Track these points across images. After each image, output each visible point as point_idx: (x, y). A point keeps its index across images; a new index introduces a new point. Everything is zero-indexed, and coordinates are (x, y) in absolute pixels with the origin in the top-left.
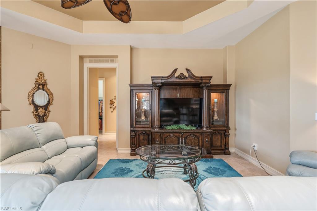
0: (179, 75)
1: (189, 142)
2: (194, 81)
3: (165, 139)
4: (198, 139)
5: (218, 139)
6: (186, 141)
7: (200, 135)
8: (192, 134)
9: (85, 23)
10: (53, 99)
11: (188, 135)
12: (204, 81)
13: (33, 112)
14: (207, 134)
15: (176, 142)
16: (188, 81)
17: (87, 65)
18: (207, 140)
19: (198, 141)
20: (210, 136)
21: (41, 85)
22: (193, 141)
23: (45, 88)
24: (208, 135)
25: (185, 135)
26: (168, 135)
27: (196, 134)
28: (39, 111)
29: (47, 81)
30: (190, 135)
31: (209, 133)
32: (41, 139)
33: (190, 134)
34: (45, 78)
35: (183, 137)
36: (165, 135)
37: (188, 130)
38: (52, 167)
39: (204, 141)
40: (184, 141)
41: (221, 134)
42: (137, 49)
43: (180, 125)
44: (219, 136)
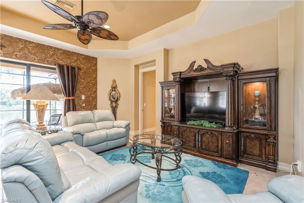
0: (197, 68)
1: (206, 140)
2: (213, 71)
3: (182, 133)
4: (216, 139)
5: (255, 145)
6: (203, 139)
7: (218, 134)
8: (209, 132)
9: (130, 42)
10: (120, 96)
11: (204, 132)
12: (225, 70)
13: (110, 105)
14: (228, 134)
15: (193, 138)
16: (207, 72)
17: (142, 70)
18: (228, 141)
19: (216, 142)
20: (232, 138)
21: (114, 88)
22: (210, 140)
23: (116, 90)
24: (229, 136)
25: (202, 132)
26: (185, 129)
27: (214, 132)
28: (113, 104)
29: (117, 85)
30: (207, 133)
31: (231, 134)
32: (96, 118)
33: (207, 131)
34: (116, 83)
35: (199, 134)
36: (182, 129)
37: (207, 127)
38: (81, 131)
39: (225, 142)
40: (200, 138)
41: (261, 139)
42: (172, 49)
43: (202, 121)
44: (257, 142)
